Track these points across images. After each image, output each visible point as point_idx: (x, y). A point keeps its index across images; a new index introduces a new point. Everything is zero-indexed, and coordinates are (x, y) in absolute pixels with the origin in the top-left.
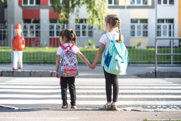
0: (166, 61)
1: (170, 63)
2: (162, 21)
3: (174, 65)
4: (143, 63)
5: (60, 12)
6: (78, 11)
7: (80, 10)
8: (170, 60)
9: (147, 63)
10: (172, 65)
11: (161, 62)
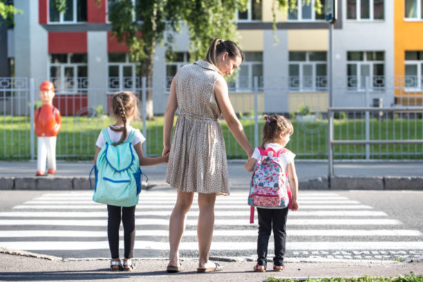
0: (356, 154)
1: (364, 158)
2: (359, 55)
3: (373, 161)
4: (308, 157)
5: (133, 42)
6: (170, 39)
7: (176, 36)
8: (365, 151)
9: (315, 157)
10: (368, 160)
11: (345, 154)
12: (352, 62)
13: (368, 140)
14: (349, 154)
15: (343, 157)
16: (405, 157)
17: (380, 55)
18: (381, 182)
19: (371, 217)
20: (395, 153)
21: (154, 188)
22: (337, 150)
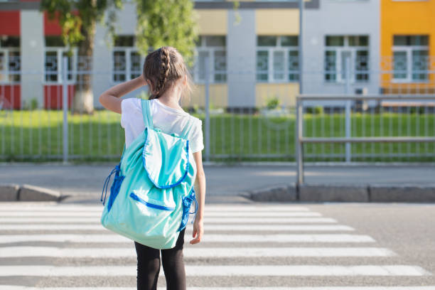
0: (333, 155)
1: (344, 160)
2: (339, 40)
3: (355, 164)
4: (273, 160)
5: (65, 19)
6: (112, 17)
7: (118, 14)
8: (344, 152)
9: (282, 160)
10: (348, 163)
11: (319, 155)
12: (331, 49)
13: (348, 137)
14: (325, 155)
15: (317, 160)
16: (396, 159)
17: (364, 40)
18: (364, 192)
19: (352, 245)
20: (383, 154)
21: (67, 200)
22: (310, 150)
